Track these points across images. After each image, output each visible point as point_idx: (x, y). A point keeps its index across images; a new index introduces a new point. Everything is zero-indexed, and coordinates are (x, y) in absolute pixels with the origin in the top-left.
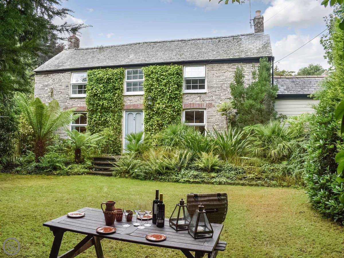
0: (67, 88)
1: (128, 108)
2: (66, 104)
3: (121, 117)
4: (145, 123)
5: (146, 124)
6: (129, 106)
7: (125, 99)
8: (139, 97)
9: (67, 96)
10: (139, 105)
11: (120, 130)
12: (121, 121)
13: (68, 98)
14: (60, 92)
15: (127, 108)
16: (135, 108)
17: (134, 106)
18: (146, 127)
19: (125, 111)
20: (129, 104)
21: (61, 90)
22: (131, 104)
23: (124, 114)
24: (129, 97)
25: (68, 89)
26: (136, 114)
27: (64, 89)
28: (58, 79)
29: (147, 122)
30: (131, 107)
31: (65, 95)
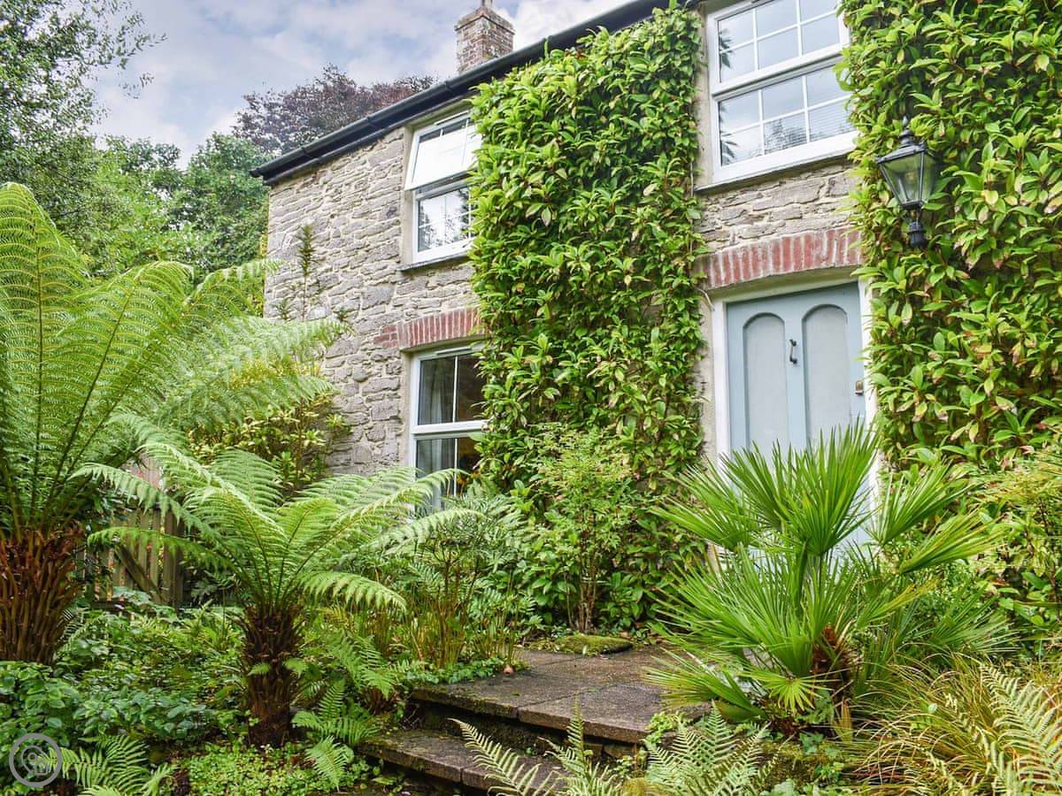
0: (393, 219)
1: (737, 276)
2: (389, 309)
3: (694, 346)
4: (884, 371)
5: (895, 383)
6: (745, 260)
7: (717, 214)
8: (821, 179)
9: (392, 264)
10: (819, 243)
11: (689, 442)
12: (693, 380)
13: (398, 277)
14: (361, 252)
15: (733, 280)
16: (792, 269)
17: (786, 254)
18: (897, 402)
19: (719, 307)
20: (745, 248)
21: (367, 240)
22: (763, 239)
23: (716, 326)
24: (741, 197)
25: (398, 222)
26: (805, 319)
27: (381, 230)
28: (353, 185)
29: (897, 367)
30: (765, 267)
31: (384, 263)
